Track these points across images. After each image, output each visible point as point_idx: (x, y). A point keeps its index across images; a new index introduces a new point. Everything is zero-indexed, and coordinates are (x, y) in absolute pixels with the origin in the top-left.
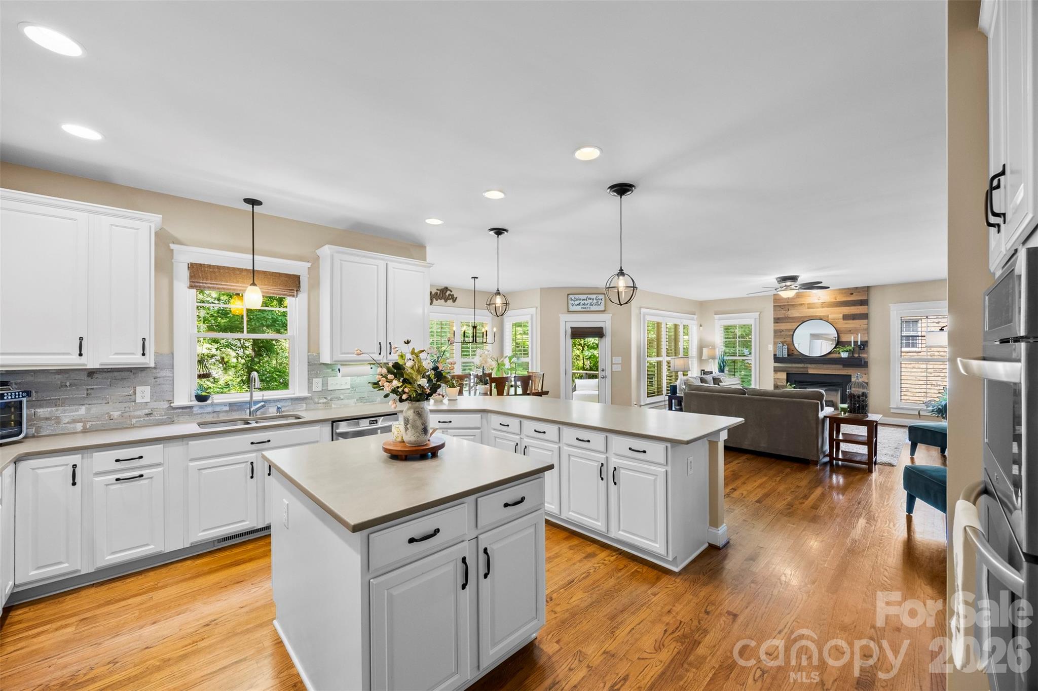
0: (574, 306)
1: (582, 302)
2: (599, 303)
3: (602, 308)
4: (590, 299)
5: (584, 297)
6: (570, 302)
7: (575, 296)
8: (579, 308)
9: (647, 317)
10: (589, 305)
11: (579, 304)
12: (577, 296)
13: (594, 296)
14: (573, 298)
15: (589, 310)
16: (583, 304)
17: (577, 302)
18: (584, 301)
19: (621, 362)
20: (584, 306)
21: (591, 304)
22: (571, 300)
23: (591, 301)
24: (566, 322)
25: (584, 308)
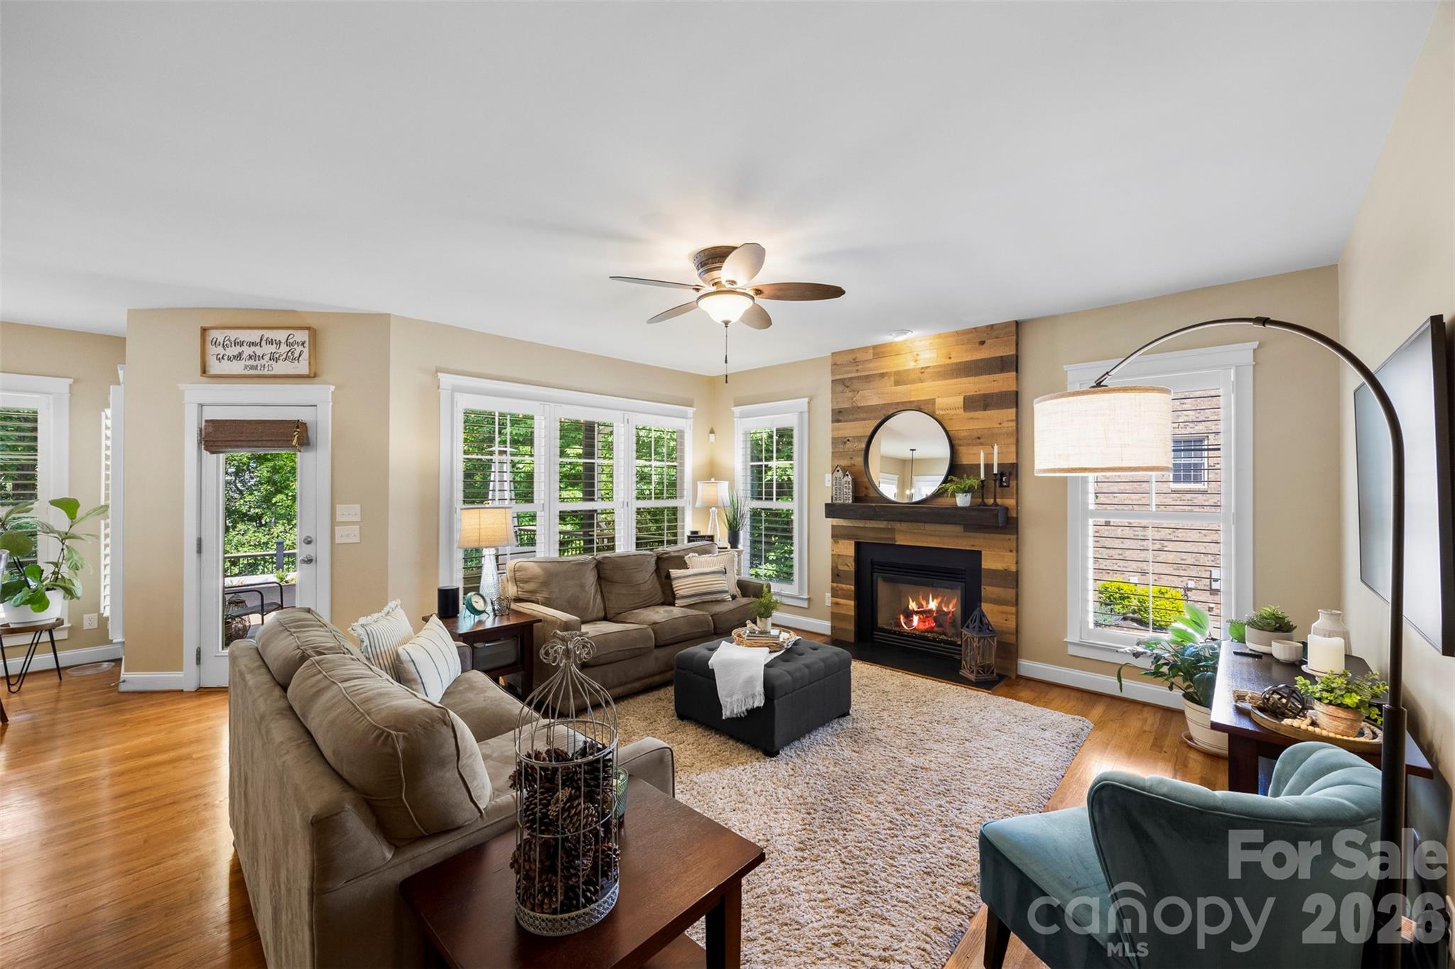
0: (225, 362)
1: (248, 351)
2: (297, 355)
3: (302, 367)
4: (270, 342)
5: (254, 336)
6: (213, 350)
7: (227, 332)
8: (237, 368)
9: (458, 396)
10: (267, 358)
11: (239, 357)
12: (234, 335)
13: (281, 335)
14: (221, 340)
15: (265, 372)
16: (251, 357)
17: (234, 351)
18: (253, 348)
19: (358, 519)
20: (252, 362)
21: (274, 358)
22: (215, 343)
23: (273, 348)
24: (202, 405)
25: (252, 368)
